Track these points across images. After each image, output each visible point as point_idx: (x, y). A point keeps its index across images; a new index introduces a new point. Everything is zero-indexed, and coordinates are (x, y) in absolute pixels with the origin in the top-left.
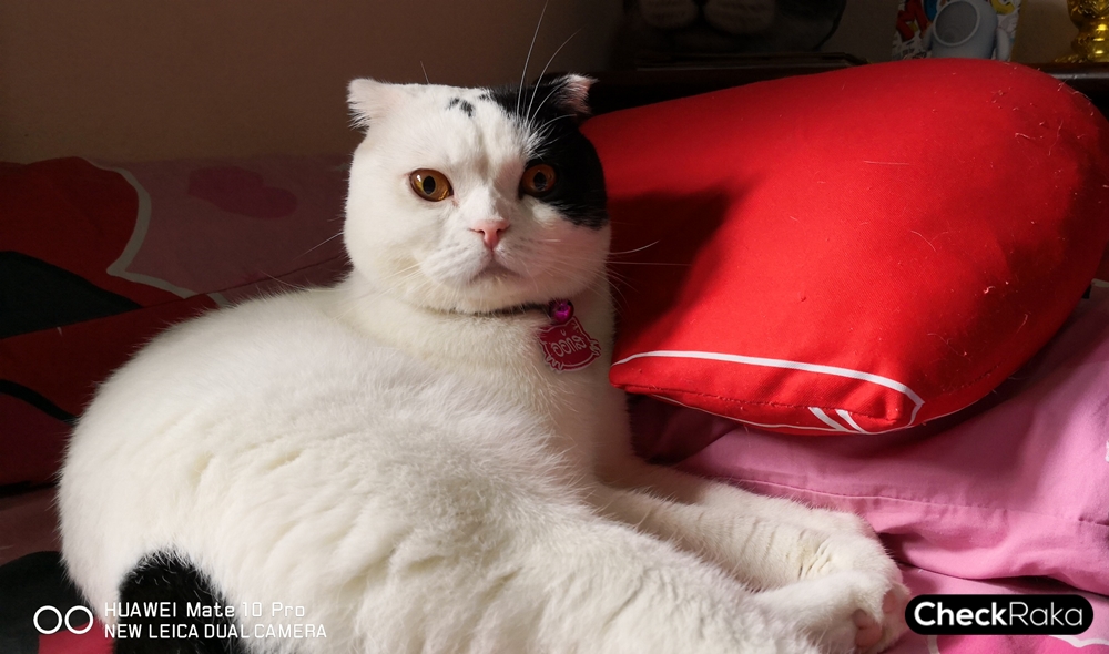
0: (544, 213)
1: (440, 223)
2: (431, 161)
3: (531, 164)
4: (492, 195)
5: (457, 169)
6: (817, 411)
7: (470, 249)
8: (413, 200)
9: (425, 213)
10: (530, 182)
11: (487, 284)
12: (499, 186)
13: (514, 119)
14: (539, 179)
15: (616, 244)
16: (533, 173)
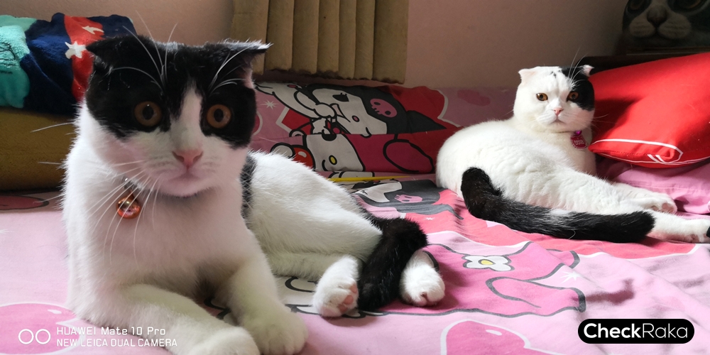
0: (573, 105)
1: (544, 108)
2: (543, 91)
3: (571, 92)
4: (559, 100)
5: (550, 93)
6: (650, 156)
7: (551, 115)
8: (537, 100)
9: (540, 104)
10: (571, 97)
11: (555, 125)
12: (561, 98)
13: (568, 78)
14: (574, 96)
15: (596, 115)
16: (572, 94)
